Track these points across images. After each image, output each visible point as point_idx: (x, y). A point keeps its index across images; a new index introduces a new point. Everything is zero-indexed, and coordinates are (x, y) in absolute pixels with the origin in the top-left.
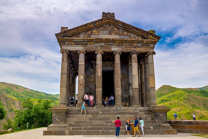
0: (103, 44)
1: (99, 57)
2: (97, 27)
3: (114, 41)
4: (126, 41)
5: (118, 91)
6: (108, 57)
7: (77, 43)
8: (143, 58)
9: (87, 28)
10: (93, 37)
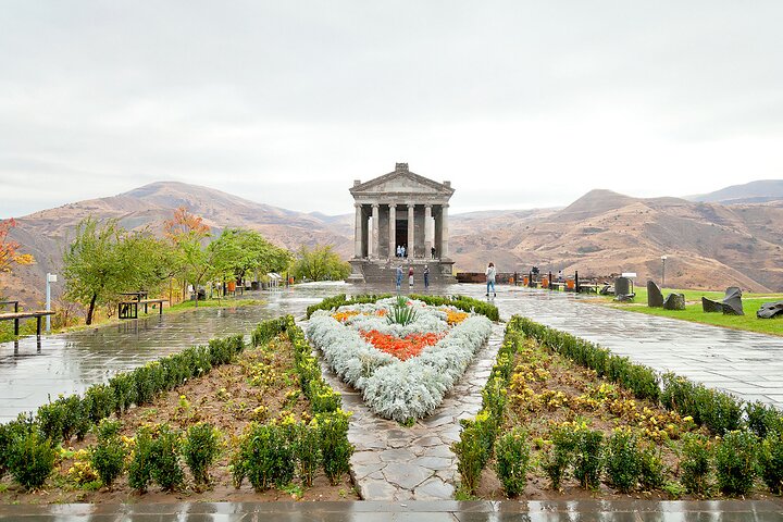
0: (396, 197)
1: (393, 210)
2: (390, 179)
3: (407, 194)
4: (419, 194)
5: (411, 244)
6: (402, 209)
7: (370, 196)
8: (437, 212)
9: (380, 181)
10: (386, 190)
